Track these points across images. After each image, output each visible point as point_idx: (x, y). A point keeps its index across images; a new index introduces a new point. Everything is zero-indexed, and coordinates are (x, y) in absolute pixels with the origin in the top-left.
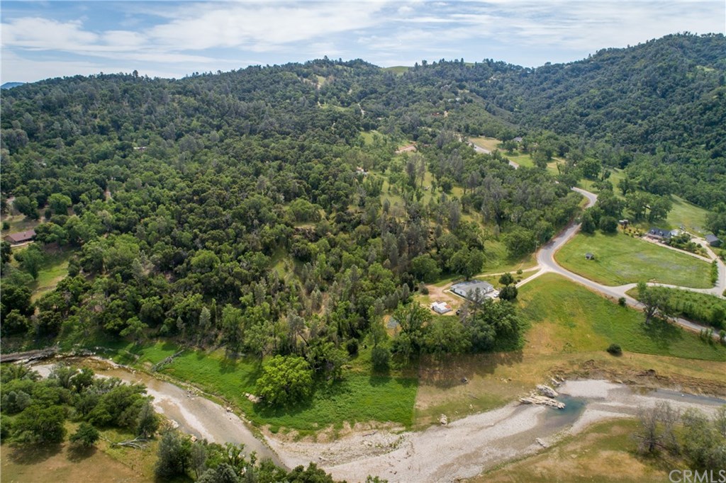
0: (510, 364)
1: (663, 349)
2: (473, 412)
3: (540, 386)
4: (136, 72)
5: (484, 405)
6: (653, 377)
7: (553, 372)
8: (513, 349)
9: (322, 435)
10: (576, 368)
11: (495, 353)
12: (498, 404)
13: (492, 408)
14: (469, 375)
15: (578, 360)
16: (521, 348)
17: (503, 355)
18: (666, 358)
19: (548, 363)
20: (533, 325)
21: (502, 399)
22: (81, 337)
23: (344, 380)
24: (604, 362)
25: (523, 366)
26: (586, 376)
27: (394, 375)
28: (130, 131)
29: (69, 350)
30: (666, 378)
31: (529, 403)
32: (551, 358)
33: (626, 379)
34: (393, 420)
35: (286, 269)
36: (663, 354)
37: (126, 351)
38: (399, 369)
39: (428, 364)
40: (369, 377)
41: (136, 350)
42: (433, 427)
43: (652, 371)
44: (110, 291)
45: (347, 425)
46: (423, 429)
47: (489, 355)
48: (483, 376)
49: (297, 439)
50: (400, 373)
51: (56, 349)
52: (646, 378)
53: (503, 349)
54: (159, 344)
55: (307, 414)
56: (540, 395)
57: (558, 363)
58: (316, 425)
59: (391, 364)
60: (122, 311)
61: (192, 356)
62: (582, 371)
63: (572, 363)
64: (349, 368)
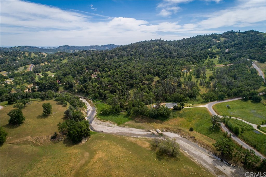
0: (158, 123)
1: (207, 134)
2: (134, 128)
3: (157, 129)
4: (160, 39)
5: (139, 127)
6: (193, 139)
7: (166, 128)
8: (163, 120)
9: (103, 120)
10: (174, 130)
11: (157, 120)
12: (143, 129)
13: (140, 129)
14: (145, 122)
15: (177, 128)
16: (166, 121)
17: (158, 121)
18: (205, 136)
19: (167, 126)
20: (177, 118)
21: (144, 128)
22: (91, 96)
23: (120, 115)
24: (184, 131)
25: (160, 124)
26: (175, 132)
27: (130, 117)
28: (137, 55)
29: (89, 98)
30: (196, 140)
31: (150, 131)
32: (171, 125)
33: (185, 137)
34: (117, 123)
35: (133, 91)
36: (205, 135)
37: (95, 100)
38: (132, 116)
39: (138, 117)
40: (125, 116)
41: (96, 101)
42: (123, 127)
43: (195, 137)
44: (98, 88)
45: (109, 121)
46: (120, 126)
47: (155, 120)
48: (148, 123)
49: (99, 120)
50: (131, 117)
51: (88, 97)
52: (191, 138)
53: (160, 119)
54: (101, 100)
55: (105, 117)
56: (155, 131)
57: (170, 127)
58: (104, 119)
59: (131, 115)
60: (98, 92)
61: (103, 104)
62: (176, 131)
63: (175, 128)
64: (123, 113)
